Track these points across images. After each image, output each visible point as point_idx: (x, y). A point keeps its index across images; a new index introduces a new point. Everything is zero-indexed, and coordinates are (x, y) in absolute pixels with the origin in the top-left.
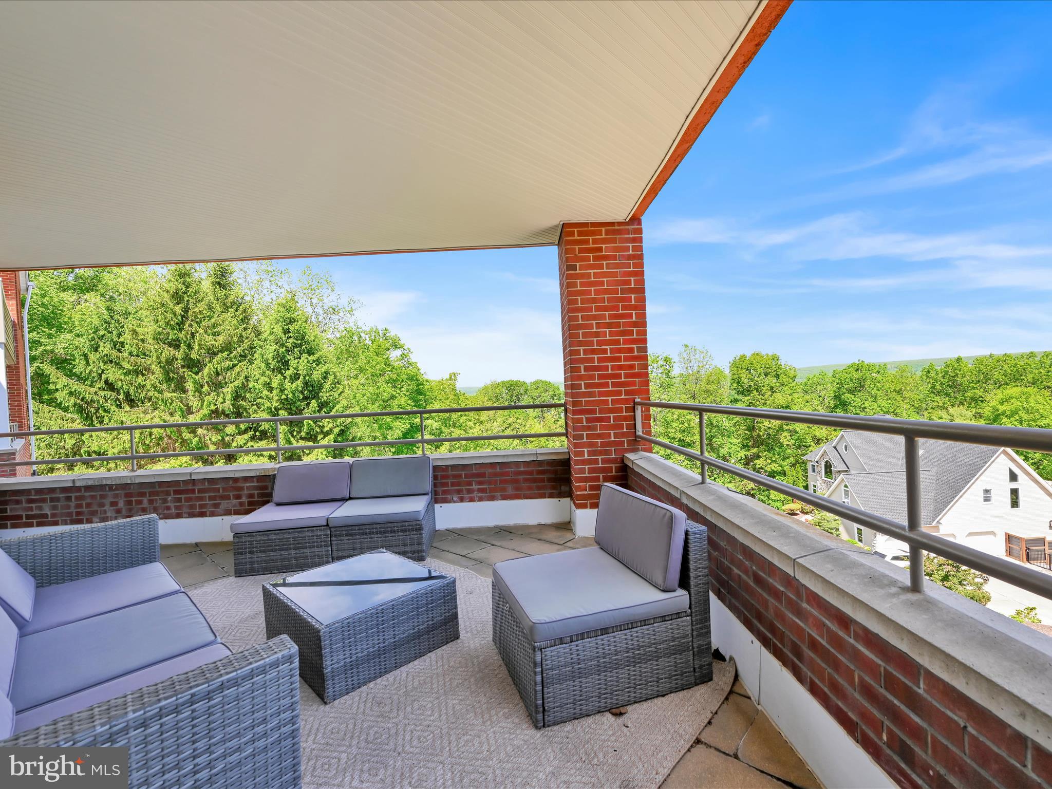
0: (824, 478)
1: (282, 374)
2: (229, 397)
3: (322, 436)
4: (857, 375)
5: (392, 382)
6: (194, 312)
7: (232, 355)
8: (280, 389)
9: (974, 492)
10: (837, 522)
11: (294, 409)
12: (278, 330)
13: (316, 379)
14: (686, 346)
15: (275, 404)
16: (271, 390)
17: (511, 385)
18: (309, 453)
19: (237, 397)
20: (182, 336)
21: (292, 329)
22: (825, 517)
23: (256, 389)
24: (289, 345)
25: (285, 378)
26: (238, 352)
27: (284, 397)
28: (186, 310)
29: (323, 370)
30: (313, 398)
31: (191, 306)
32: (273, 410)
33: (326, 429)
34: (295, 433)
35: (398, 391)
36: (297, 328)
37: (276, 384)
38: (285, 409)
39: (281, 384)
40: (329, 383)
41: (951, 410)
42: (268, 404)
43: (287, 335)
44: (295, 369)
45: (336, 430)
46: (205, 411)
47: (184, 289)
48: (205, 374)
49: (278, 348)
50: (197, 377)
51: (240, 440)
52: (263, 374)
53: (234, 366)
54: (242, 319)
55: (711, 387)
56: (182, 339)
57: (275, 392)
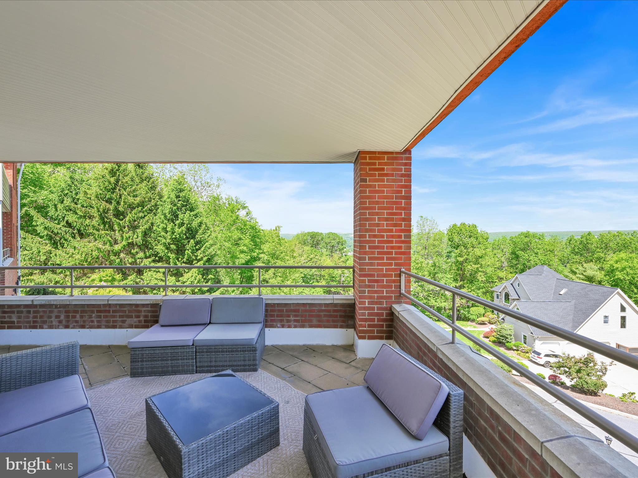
0: (504, 303)
1: (174, 223)
2: (140, 235)
3: (196, 262)
4: (526, 240)
5: (241, 230)
6: (122, 182)
7: (144, 210)
8: (172, 232)
9: (598, 316)
10: (511, 330)
11: (180, 244)
12: (173, 196)
13: (194, 227)
14: (422, 217)
15: (168, 241)
16: (167, 232)
17: (313, 235)
18: (188, 272)
19: (145, 234)
20: (114, 196)
21: (181, 195)
22: (504, 327)
23: (157, 231)
24: (179, 205)
25: (175, 225)
26: (148, 208)
27: (174, 237)
28: (117, 181)
29: (199, 221)
30: (192, 239)
31: (121, 178)
32: (167, 244)
33: (199, 258)
34: (180, 259)
35: (244, 236)
36: (184, 195)
37: (170, 228)
38: (175, 244)
39: (173, 229)
40: (202, 229)
41: (585, 265)
42: (164, 241)
43: (178, 199)
44: (182, 220)
45: (205, 259)
46: (124, 243)
47: (117, 168)
48: (127, 220)
49: (172, 207)
50: (121, 222)
51: (147, 262)
52: (162, 222)
53: (145, 216)
54: (151, 187)
55: (436, 243)
56: (114, 198)
57: (169, 234)
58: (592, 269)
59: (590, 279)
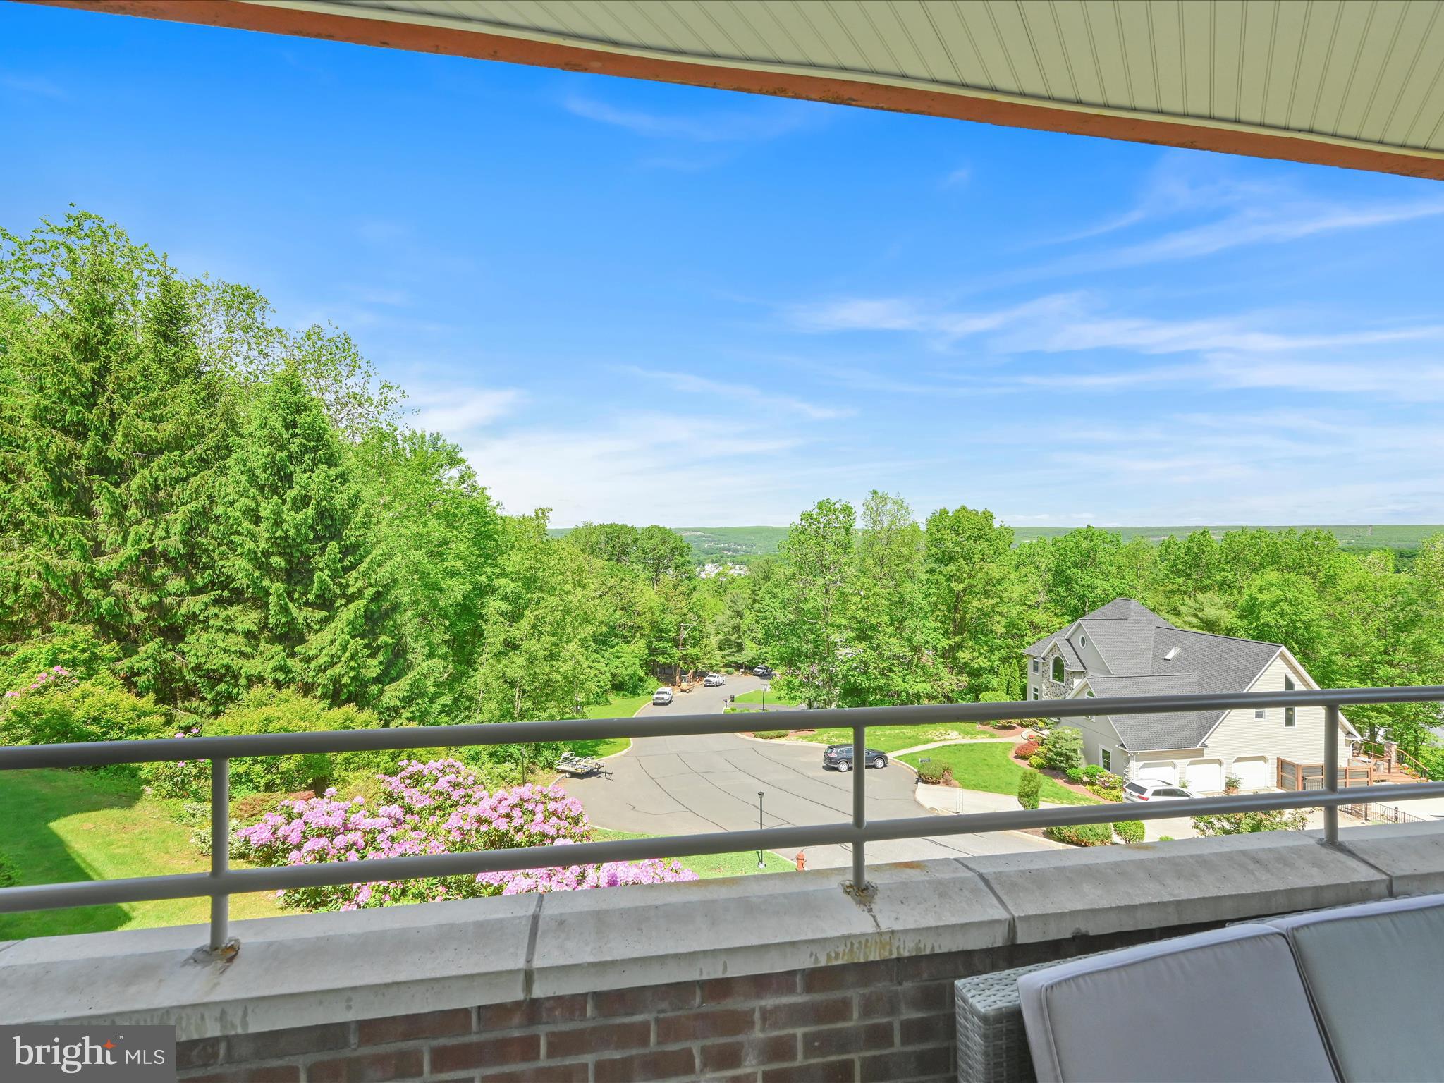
0: (1051, 680)
1: (280, 497)
2: (177, 528)
3: (343, 601)
4: (1084, 545)
6: (117, 378)
7: (186, 457)
8: (275, 520)
10: (1077, 741)
11: (298, 555)
12: (275, 421)
13: (338, 507)
14: (875, 492)
15: (263, 545)
16: (257, 521)
17: (614, 531)
18: (320, 630)
19: (192, 528)
20: (92, 417)
21: (300, 420)
22: (1063, 735)
23: (229, 517)
24: (293, 447)
25: (284, 501)
26: (195, 453)
27: (279, 533)
28: (103, 371)
29: (352, 492)
30: (331, 539)
31: (113, 366)
32: (260, 555)
33: (351, 590)
34: (296, 596)
36: (309, 420)
37: (268, 511)
38: (280, 554)
39: (277, 512)
40: (360, 515)
41: (1200, 597)
42: (250, 545)
43: (291, 431)
44: (304, 488)
45: (369, 593)
46: (130, 551)
47: (100, 335)
48: (134, 487)
49: (274, 451)
50: (117, 492)
51: (194, 604)
52: (244, 493)
53: (189, 476)
54: (203, 399)
55: (905, 551)
56: (92, 423)
57: (264, 525)
58: (1214, 606)
59: (1210, 626)
